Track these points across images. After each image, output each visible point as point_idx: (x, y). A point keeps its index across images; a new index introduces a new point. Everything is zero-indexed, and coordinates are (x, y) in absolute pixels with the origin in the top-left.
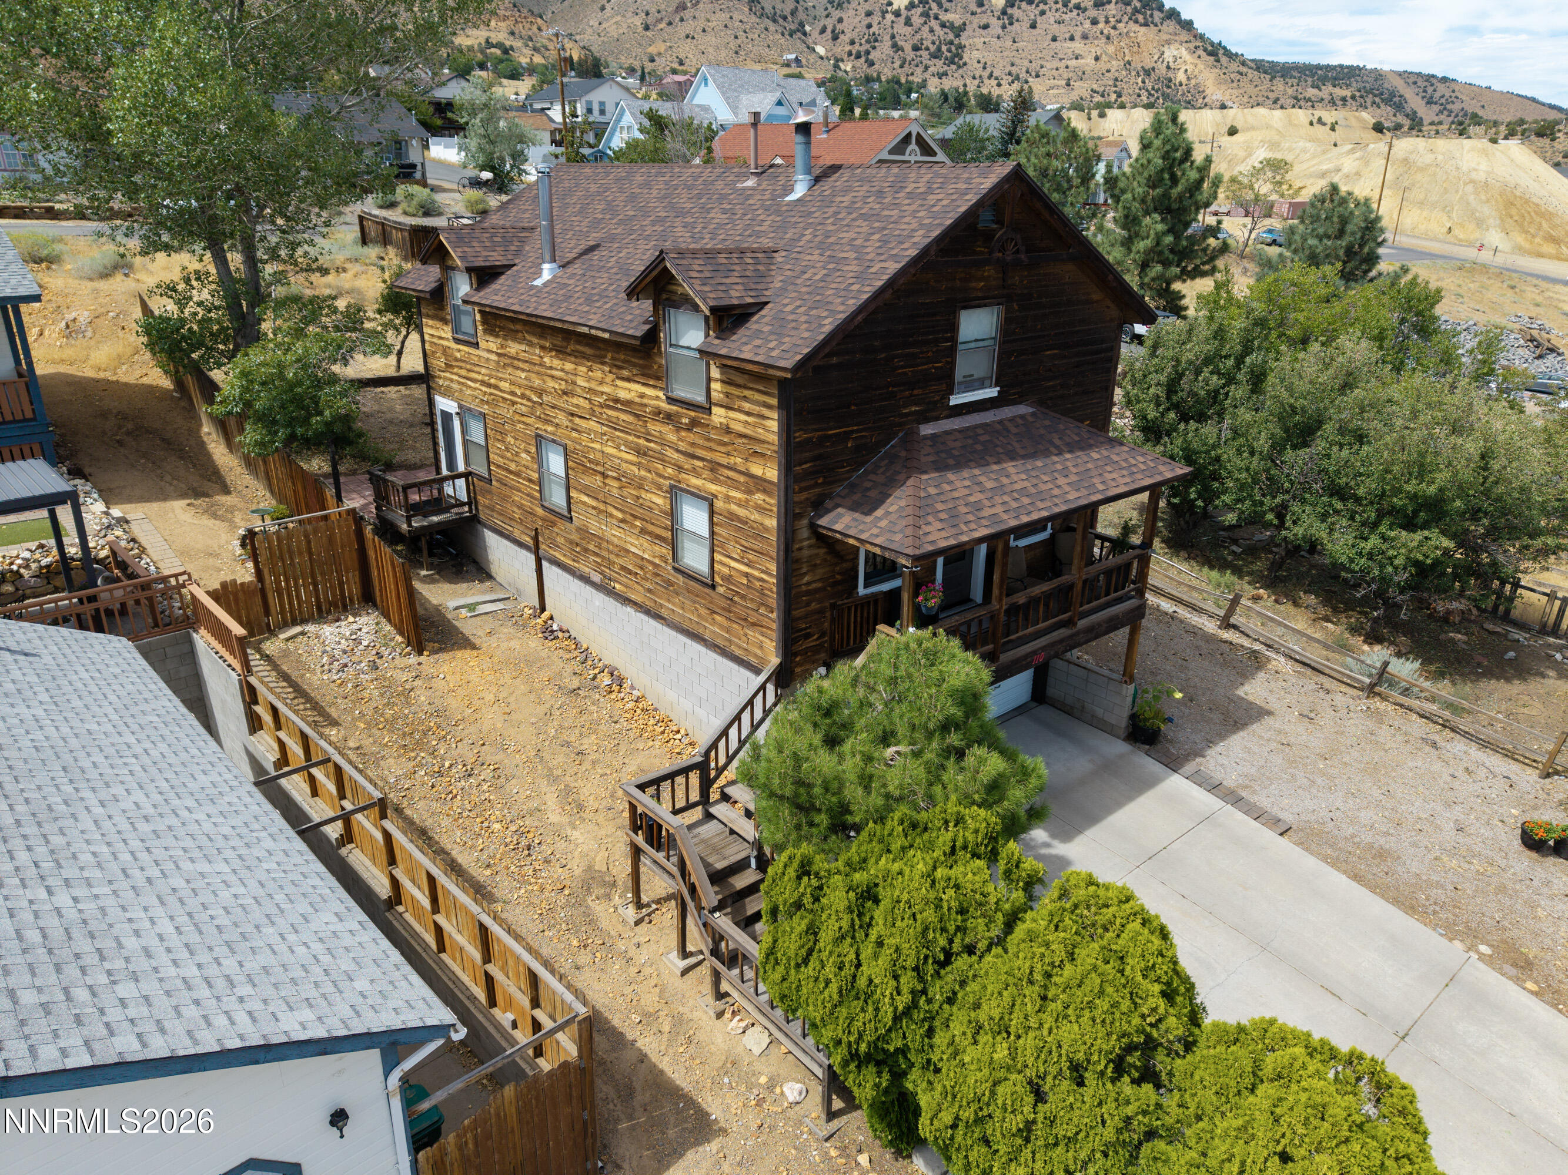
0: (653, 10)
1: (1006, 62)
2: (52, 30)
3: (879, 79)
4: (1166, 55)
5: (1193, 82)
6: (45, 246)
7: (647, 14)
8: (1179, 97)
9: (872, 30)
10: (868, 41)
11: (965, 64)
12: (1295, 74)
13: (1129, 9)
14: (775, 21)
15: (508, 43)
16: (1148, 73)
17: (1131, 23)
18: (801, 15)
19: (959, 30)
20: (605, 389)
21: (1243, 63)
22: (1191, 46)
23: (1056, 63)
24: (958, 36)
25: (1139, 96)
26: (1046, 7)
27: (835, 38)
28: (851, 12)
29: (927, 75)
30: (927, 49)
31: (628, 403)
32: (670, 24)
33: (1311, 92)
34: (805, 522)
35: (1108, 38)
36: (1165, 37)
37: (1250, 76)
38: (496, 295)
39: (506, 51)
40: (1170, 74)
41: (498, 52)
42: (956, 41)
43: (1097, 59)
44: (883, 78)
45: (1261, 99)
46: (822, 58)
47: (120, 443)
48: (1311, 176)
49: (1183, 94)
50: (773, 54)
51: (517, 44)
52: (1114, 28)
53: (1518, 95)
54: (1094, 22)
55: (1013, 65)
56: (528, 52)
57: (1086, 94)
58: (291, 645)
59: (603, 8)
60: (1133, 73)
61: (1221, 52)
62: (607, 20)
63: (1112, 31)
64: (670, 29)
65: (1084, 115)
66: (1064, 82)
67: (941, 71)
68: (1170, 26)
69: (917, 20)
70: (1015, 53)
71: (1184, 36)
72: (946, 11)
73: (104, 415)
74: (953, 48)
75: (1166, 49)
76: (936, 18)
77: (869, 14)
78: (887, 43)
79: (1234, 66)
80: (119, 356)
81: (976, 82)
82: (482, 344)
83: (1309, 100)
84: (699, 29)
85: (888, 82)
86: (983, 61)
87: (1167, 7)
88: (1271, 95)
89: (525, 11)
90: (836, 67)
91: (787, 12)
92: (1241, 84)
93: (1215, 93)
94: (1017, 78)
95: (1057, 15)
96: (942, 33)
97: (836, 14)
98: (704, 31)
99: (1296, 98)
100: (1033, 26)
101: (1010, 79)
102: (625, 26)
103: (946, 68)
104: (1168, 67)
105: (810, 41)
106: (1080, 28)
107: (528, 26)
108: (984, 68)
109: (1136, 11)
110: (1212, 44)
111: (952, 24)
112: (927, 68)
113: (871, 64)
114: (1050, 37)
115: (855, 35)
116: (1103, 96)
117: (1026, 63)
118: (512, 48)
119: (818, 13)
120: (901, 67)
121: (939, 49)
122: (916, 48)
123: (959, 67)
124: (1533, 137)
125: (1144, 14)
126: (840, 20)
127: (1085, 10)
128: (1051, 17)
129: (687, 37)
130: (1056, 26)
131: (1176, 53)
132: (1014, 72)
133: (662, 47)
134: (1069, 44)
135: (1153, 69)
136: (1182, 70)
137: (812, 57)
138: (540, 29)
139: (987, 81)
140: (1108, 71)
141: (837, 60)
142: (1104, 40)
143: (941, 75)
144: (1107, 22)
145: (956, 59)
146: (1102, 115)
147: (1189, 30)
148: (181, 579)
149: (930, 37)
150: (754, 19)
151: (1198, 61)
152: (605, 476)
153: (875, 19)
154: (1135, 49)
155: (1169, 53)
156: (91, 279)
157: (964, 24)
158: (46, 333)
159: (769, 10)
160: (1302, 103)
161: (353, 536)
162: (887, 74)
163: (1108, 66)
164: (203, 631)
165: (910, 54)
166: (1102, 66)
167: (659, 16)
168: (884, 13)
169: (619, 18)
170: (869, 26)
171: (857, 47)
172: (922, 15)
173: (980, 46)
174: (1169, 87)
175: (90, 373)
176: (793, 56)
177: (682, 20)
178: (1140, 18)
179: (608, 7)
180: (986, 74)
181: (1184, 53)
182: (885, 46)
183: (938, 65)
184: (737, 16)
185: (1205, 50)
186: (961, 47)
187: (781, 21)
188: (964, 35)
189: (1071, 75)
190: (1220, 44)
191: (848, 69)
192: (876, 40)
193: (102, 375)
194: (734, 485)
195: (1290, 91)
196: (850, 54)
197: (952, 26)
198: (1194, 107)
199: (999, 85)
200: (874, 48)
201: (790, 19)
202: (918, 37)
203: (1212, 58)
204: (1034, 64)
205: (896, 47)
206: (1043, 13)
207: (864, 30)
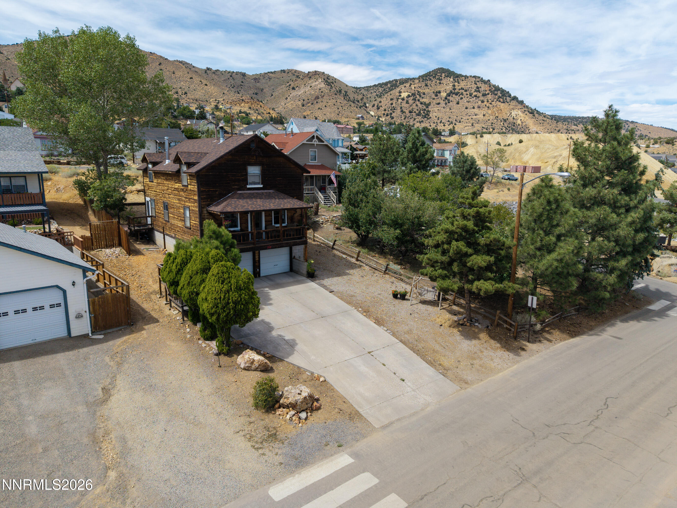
0: (306, 99)
1: (447, 117)
2: (58, 109)
3: (395, 124)
4: (512, 114)
5: (524, 124)
6: (54, 169)
7: (304, 100)
8: (518, 129)
9: (393, 106)
10: (391, 110)
11: (430, 118)
12: (569, 120)
13: (497, 97)
14: (354, 102)
15: (248, 112)
16: (505, 121)
17: (497, 102)
18: (365, 100)
19: (428, 105)
20: (173, 186)
21: (545, 117)
22: (523, 110)
23: (467, 117)
24: (427, 107)
25: (502, 129)
26: (463, 96)
27: (378, 108)
28: (385, 99)
29: (415, 122)
30: (415, 112)
31: (177, 189)
32: (312, 104)
33: (574, 127)
34: (205, 209)
35: (488, 108)
36: (512, 107)
37: (548, 121)
38: (157, 168)
39: (247, 114)
40: (515, 121)
41: (244, 115)
42: (427, 109)
43: (484, 115)
44: (397, 123)
45: (552, 130)
46: (372, 116)
47: (66, 215)
48: (550, 158)
49: (520, 129)
50: (353, 115)
51: (252, 112)
52: (491, 104)
53: (666, 128)
54: (483, 102)
55: (450, 118)
56: (256, 115)
57: (480, 129)
58: (97, 253)
59: (287, 99)
60: (499, 121)
61: (535, 112)
62: (288, 103)
63: (490, 105)
64: (312, 106)
65: (474, 136)
66: (471, 124)
67: (421, 120)
68: (514, 103)
69: (411, 102)
70: (450, 113)
71: (520, 106)
72: (423, 98)
73: (63, 210)
74: (426, 112)
75: (512, 111)
76: (419, 101)
77: (392, 99)
78: (399, 110)
79: (541, 118)
80: (70, 197)
81: (435, 125)
82: (154, 181)
83: (573, 130)
84: (324, 106)
85: (398, 125)
86: (438, 116)
87: (512, 95)
88: (557, 129)
89: (255, 100)
90: (378, 119)
91: (359, 99)
92: (544, 125)
93: (533, 128)
94: (452, 123)
95: (467, 99)
96: (421, 106)
97: (379, 100)
98: (326, 106)
99: (567, 130)
100: (458, 103)
101: (449, 123)
102: (295, 105)
103: (422, 119)
104: (514, 118)
105: (368, 110)
106: (477, 104)
107: (256, 105)
108: (438, 119)
109: (499, 97)
110: (532, 109)
111: (425, 103)
112: (415, 119)
113: (393, 118)
114: (465, 107)
115: (386, 107)
116: (487, 129)
117: (455, 117)
118: (249, 113)
119: (372, 100)
120: (405, 119)
121: (420, 112)
122: (410, 112)
123: (428, 119)
124: (665, 144)
125: (503, 99)
126: (380, 102)
127: (479, 97)
128: (465, 100)
129: (319, 109)
130: (467, 103)
131: (516, 113)
132: (450, 121)
133: (309, 113)
134: (473, 110)
135: (507, 119)
136: (519, 120)
137: (368, 116)
138: (261, 106)
139: (439, 124)
140: (489, 120)
141: (379, 117)
142: (487, 108)
143: (420, 122)
144: (488, 101)
145: (427, 116)
146: (482, 136)
147: (522, 104)
148: (71, 233)
149: (416, 108)
150: (345, 102)
151: (526, 116)
152: (174, 208)
153: (394, 102)
154: (500, 111)
155: (514, 113)
156: (66, 178)
157: (430, 103)
158: (51, 191)
159: (352, 98)
160: (570, 132)
161: (117, 228)
162: (398, 122)
163: (489, 118)
164: (75, 246)
165: (408, 114)
166: (486, 118)
167: (308, 101)
168: (398, 99)
169: (292, 102)
170: (392, 104)
171: (387, 112)
172: (413, 100)
173: (436, 111)
174: (514, 126)
175: (61, 201)
176: (360, 116)
177: (317, 102)
178: (501, 100)
179: (289, 98)
180: (439, 121)
181: (520, 112)
182: (398, 111)
183: (419, 118)
184: (338, 101)
185: (529, 112)
186: (429, 111)
187: (357, 102)
188: (430, 107)
189: (474, 121)
190: (535, 109)
191: (383, 120)
192: (395, 109)
193: (65, 201)
194: (192, 202)
195: (565, 127)
196: (384, 114)
197: (425, 104)
198: (524, 133)
199: (444, 125)
200: (394, 112)
201: (360, 101)
202: (411, 108)
203: (532, 115)
204: (458, 117)
205: (402, 112)
206: (462, 98)
207: (390, 105)
